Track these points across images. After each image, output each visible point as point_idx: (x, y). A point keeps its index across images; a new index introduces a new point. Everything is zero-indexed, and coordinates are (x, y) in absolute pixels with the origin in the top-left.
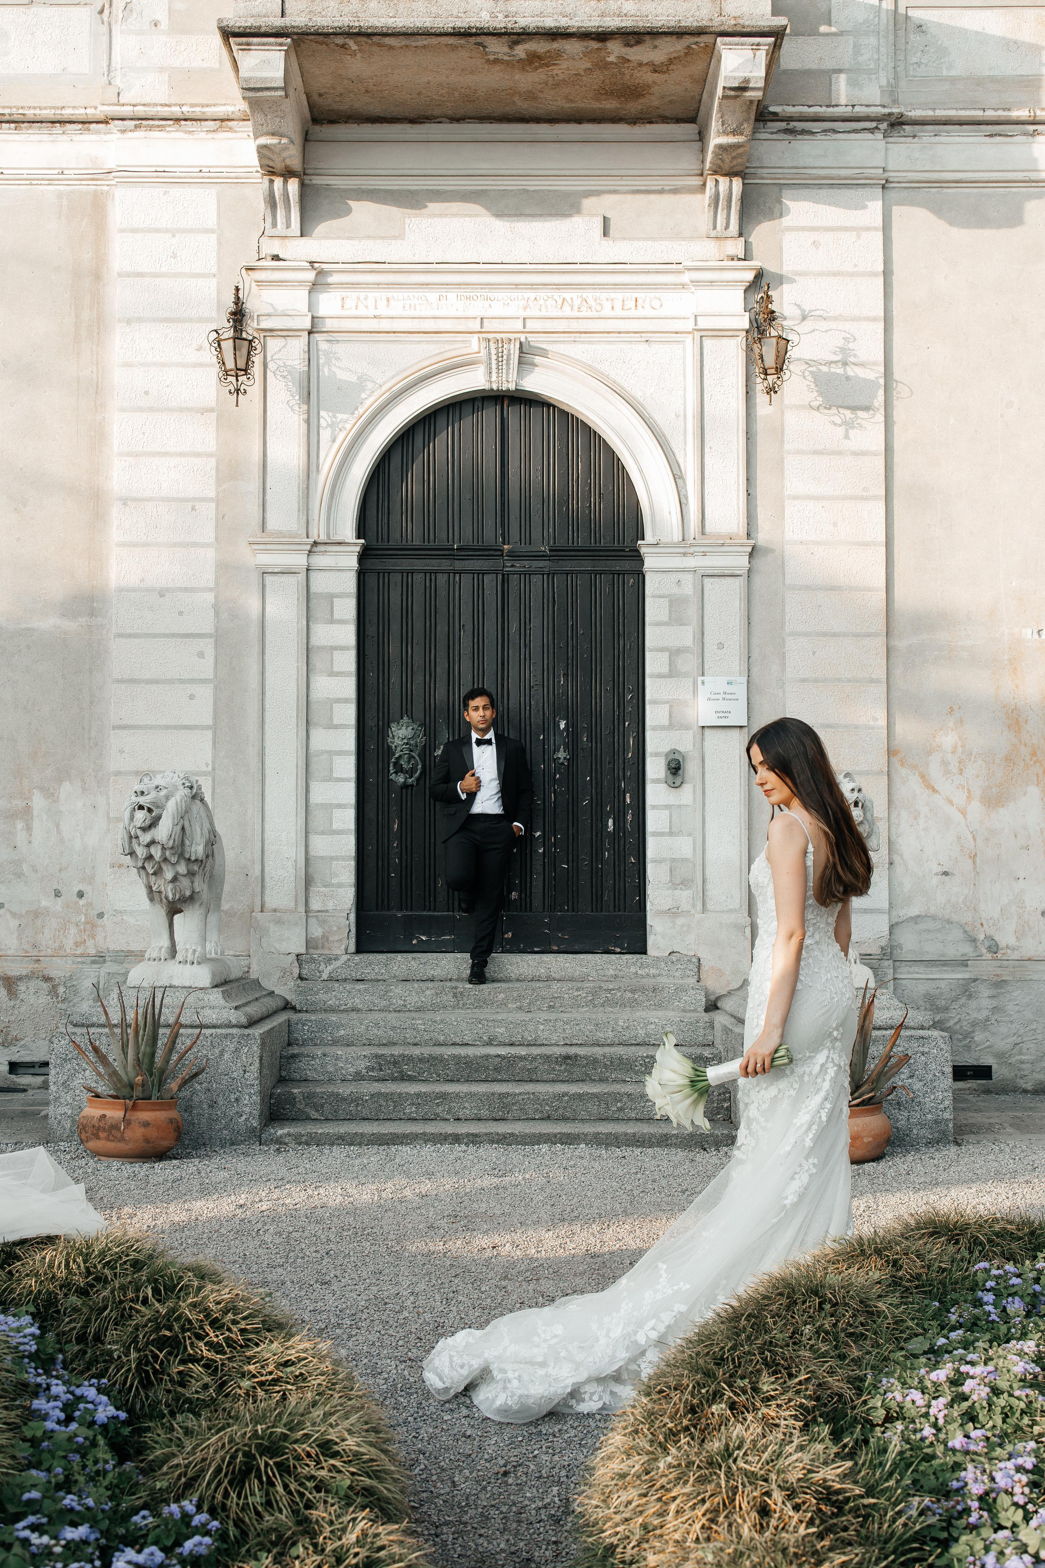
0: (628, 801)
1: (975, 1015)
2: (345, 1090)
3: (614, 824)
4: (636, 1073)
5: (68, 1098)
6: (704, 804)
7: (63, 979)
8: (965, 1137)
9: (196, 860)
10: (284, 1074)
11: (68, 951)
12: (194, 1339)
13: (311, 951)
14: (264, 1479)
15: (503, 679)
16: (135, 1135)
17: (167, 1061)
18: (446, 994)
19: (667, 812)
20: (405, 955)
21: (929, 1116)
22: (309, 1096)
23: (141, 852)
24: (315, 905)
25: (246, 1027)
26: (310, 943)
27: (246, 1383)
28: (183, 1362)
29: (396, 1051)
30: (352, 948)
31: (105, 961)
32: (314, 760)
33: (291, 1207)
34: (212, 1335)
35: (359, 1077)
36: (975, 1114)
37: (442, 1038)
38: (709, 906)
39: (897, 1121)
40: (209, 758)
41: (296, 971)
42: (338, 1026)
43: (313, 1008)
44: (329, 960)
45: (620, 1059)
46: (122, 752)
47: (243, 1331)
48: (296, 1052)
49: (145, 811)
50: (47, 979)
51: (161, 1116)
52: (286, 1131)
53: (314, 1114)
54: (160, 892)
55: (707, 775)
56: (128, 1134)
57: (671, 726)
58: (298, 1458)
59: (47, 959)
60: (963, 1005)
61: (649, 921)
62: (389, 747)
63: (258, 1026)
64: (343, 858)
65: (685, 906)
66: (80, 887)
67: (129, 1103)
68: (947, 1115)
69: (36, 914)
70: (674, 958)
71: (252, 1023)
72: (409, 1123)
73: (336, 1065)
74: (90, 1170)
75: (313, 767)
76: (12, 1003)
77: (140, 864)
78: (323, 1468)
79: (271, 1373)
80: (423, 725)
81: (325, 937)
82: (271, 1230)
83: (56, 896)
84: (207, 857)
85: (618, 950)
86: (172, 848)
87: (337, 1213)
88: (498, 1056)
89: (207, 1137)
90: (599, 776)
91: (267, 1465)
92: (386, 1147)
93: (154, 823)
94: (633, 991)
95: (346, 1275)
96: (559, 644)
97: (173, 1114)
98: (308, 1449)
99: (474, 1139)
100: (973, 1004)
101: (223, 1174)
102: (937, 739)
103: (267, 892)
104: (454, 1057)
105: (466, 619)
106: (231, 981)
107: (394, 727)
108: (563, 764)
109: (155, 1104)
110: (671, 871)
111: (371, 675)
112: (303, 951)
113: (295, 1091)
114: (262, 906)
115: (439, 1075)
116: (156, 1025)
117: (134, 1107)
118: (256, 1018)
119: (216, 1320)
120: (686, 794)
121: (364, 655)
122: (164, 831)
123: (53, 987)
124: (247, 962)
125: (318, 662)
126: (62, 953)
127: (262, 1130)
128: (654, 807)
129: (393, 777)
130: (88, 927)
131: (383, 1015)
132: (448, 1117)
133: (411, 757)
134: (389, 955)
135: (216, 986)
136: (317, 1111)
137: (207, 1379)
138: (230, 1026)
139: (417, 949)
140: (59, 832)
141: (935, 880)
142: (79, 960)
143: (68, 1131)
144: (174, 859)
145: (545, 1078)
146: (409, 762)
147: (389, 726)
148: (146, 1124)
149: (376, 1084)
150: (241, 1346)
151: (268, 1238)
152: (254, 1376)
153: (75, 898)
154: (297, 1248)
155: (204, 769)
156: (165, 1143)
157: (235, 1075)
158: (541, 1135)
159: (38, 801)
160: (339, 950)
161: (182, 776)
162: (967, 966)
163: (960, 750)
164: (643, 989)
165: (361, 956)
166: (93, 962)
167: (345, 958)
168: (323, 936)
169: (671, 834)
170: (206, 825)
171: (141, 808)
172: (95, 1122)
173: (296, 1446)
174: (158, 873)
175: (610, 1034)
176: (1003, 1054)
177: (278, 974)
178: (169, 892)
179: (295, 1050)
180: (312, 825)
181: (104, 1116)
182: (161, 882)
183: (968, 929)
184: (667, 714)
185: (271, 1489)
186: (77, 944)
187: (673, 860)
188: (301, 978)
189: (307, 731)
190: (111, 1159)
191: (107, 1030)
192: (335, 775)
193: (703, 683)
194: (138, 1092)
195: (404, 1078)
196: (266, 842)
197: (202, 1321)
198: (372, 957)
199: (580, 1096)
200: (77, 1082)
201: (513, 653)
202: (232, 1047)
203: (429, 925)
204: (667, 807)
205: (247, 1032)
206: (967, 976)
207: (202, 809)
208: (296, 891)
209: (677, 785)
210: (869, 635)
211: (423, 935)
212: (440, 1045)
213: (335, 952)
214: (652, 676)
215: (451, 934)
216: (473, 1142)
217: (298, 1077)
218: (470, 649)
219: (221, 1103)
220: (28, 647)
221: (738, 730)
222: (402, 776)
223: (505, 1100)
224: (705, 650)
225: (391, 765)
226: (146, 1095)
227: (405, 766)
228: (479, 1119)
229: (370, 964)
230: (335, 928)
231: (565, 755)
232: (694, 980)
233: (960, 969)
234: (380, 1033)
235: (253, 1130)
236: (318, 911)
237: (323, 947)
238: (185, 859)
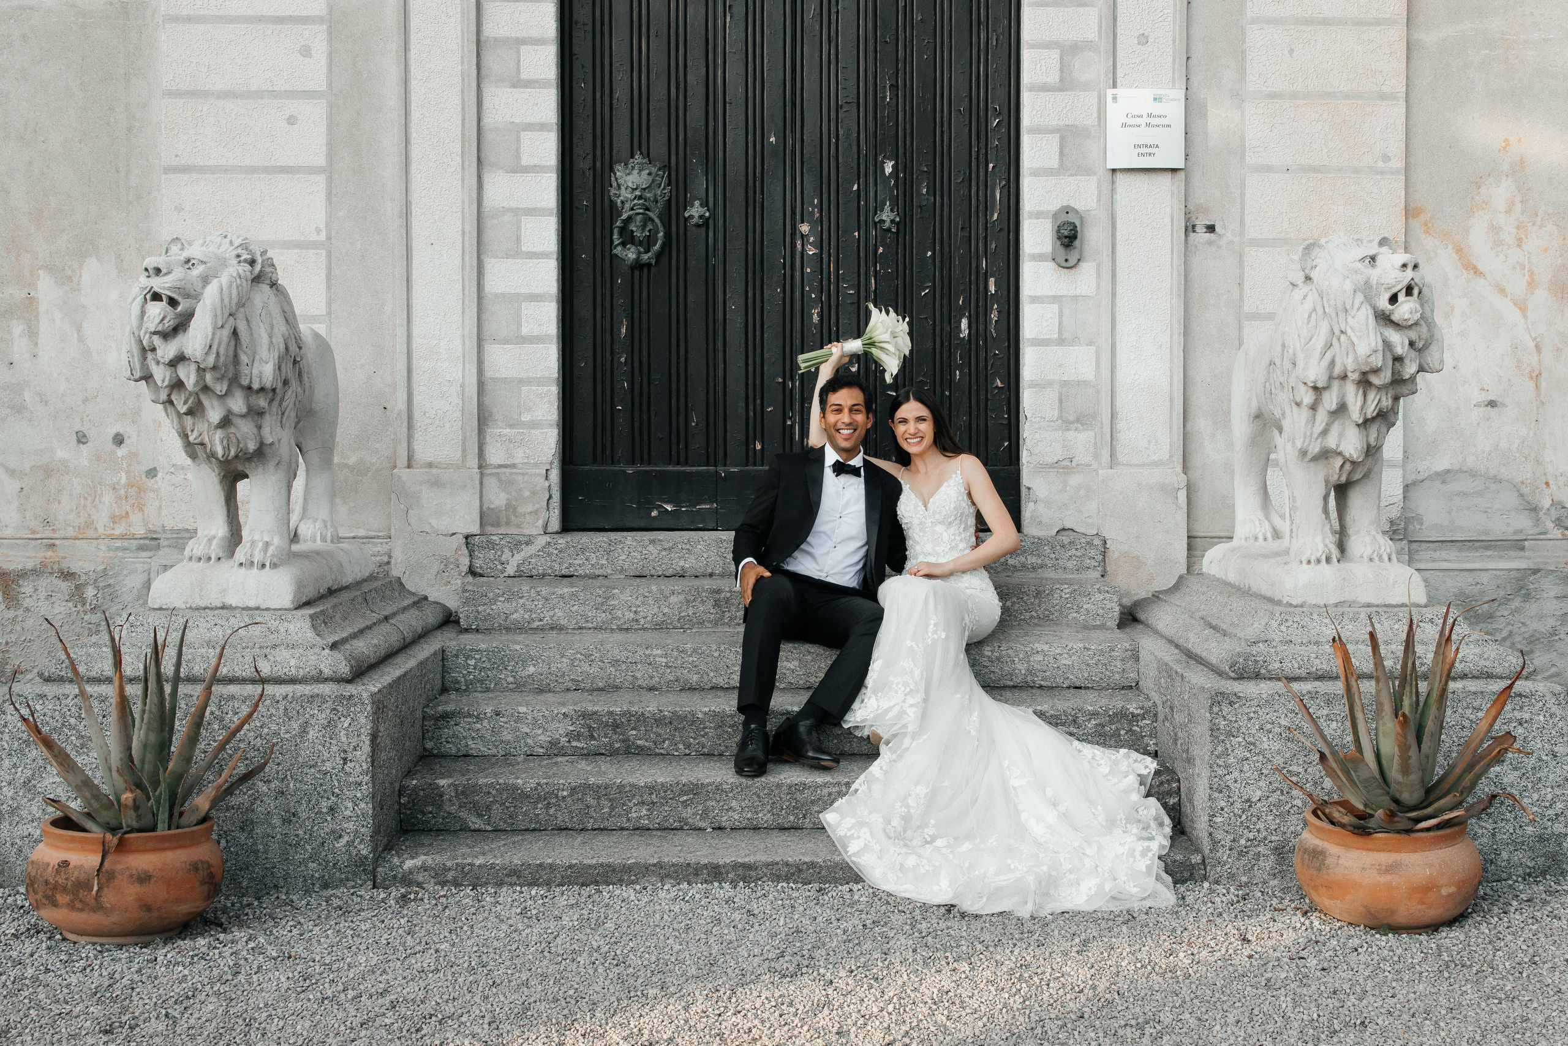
0: (992, 289)
2: (527, 780)
3: (970, 327)
6: (1114, 294)
7: (93, 576)
9: (262, 389)
10: (429, 745)
11: (101, 530)
13: (489, 529)
15: (794, 94)
16: (122, 898)
17: (188, 760)
18: (703, 602)
19: (1055, 307)
20: (638, 535)
21: (1530, 829)
22: (465, 793)
23: (161, 374)
24: (495, 455)
25: (349, 682)
26: (486, 517)
29: (618, 705)
30: (555, 524)
31: (159, 547)
32: (489, 223)
35: (554, 750)
37: (695, 678)
38: (1121, 457)
40: (320, 217)
41: (465, 562)
42: (524, 660)
43: (487, 624)
44: (516, 545)
46: (179, 209)
48: (450, 707)
49: (164, 304)
50: (67, 575)
51: (176, 859)
52: (418, 862)
53: (475, 822)
54: (202, 444)
55: (1119, 249)
56: (109, 898)
57: (1062, 170)
59: (67, 543)
60: (1517, 611)
61: (1022, 480)
62: (612, 203)
63: (375, 675)
64: (540, 382)
65: (1082, 456)
66: (116, 430)
67: (112, 839)
69: (48, 472)
70: (1065, 539)
71: (360, 672)
72: (636, 840)
73: (517, 730)
75: (489, 235)
77: (163, 396)
80: (667, 167)
81: (511, 508)
83: (79, 442)
84: (286, 383)
86: (214, 368)
90: (946, 250)
92: (592, 889)
93: (181, 325)
96: (883, 36)
97: (202, 852)
99: (746, 874)
100: (1531, 608)
102: (1483, 191)
103: (418, 435)
104: (715, 714)
106: (341, 590)
107: (620, 171)
108: (889, 230)
109: (163, 838)
110: (1061, 401)
111: (582, 88)
112: (475, 529)
113: (442, 782)
114: (410, 458)
115: (689, 746)
117: (122, 847)
118: (373, 661)
120: (1085, 279)
121: (571, 55)
122: (199, 339)
123: (77, 587)
124: (386, 548)
125: (495, 63)
126: (91, 533)
127: (378, 860)
128: (1034, 299)
129: (618, 250)
130: (132, 492)
131: (601, 636)
132: (702, 824)
133: (647, 220)
134: (612, 535)
135: (299, 607)
136: (480, 816)
138: (320, 679)
139: (656, 525)
140: (81, 339)
141: (1476, 414)
146: (644, 227)
147: (612, 170)
148: (144, 878)
149: (583, 765)
153: (110, 446)
155: (314, 237)
156: (185, 907)
157: (328, 766)
159: (46, 290)
160: (533, 528)
161: (237, 242)
162: (1521, 549)
165: (568, 537)
166: (141, 548)
167: (543, 540)
168: (508, 506)
169: (1061, 341)
170: (281, 328)
171: (156, 297)
172: (50, 873)
174: (196, 411)
177: (437, 566)
178: (217, 442)
179: (450, 704)
180: (489, 328)
181: (65, 864)
182: (201, 426)
183: (1525, 491)
184: (1056, 148)
186: (114, 520)
187: (1065, 384)
188: (472, 572)
189: (479, 177)
192: (524, 249)
193: (1115, 99)
195: (631, 752)
196: (415, 356)
198: (585, 538)
201: (809, 51)
202: (322, 718)
203: (677, 487)
204: (1055, 299)
205: (350, 689)
206: (1522, 564)
207: (273, 299)
208: (464, 434)
209: (1071, 263)
210: (1378, 23)
211: (667, 502)
212: (692, 689)
213: (527, 532)
214: (1032, 89)
215: (711, 502)
216: (744, 879)
217: (454, 751)
218: (740, 45)
219: (304, 815)
220: (25, 37)
221: (1169, 175)
222: (633, 249)
223: (798, 796)
224: (1119, 46)
225: (616, 231)
226: (148, 820)
227: (637, 234)
228: (756, 829)
229: (583, 551)
230: (527, 493)
231: (892, 216)
232: (1096, 574)
233: (1512, 553)
234: (594, 670)
235: (361, 861)
236: (500, 466)
237: (508, 524)
238: (241, 387)
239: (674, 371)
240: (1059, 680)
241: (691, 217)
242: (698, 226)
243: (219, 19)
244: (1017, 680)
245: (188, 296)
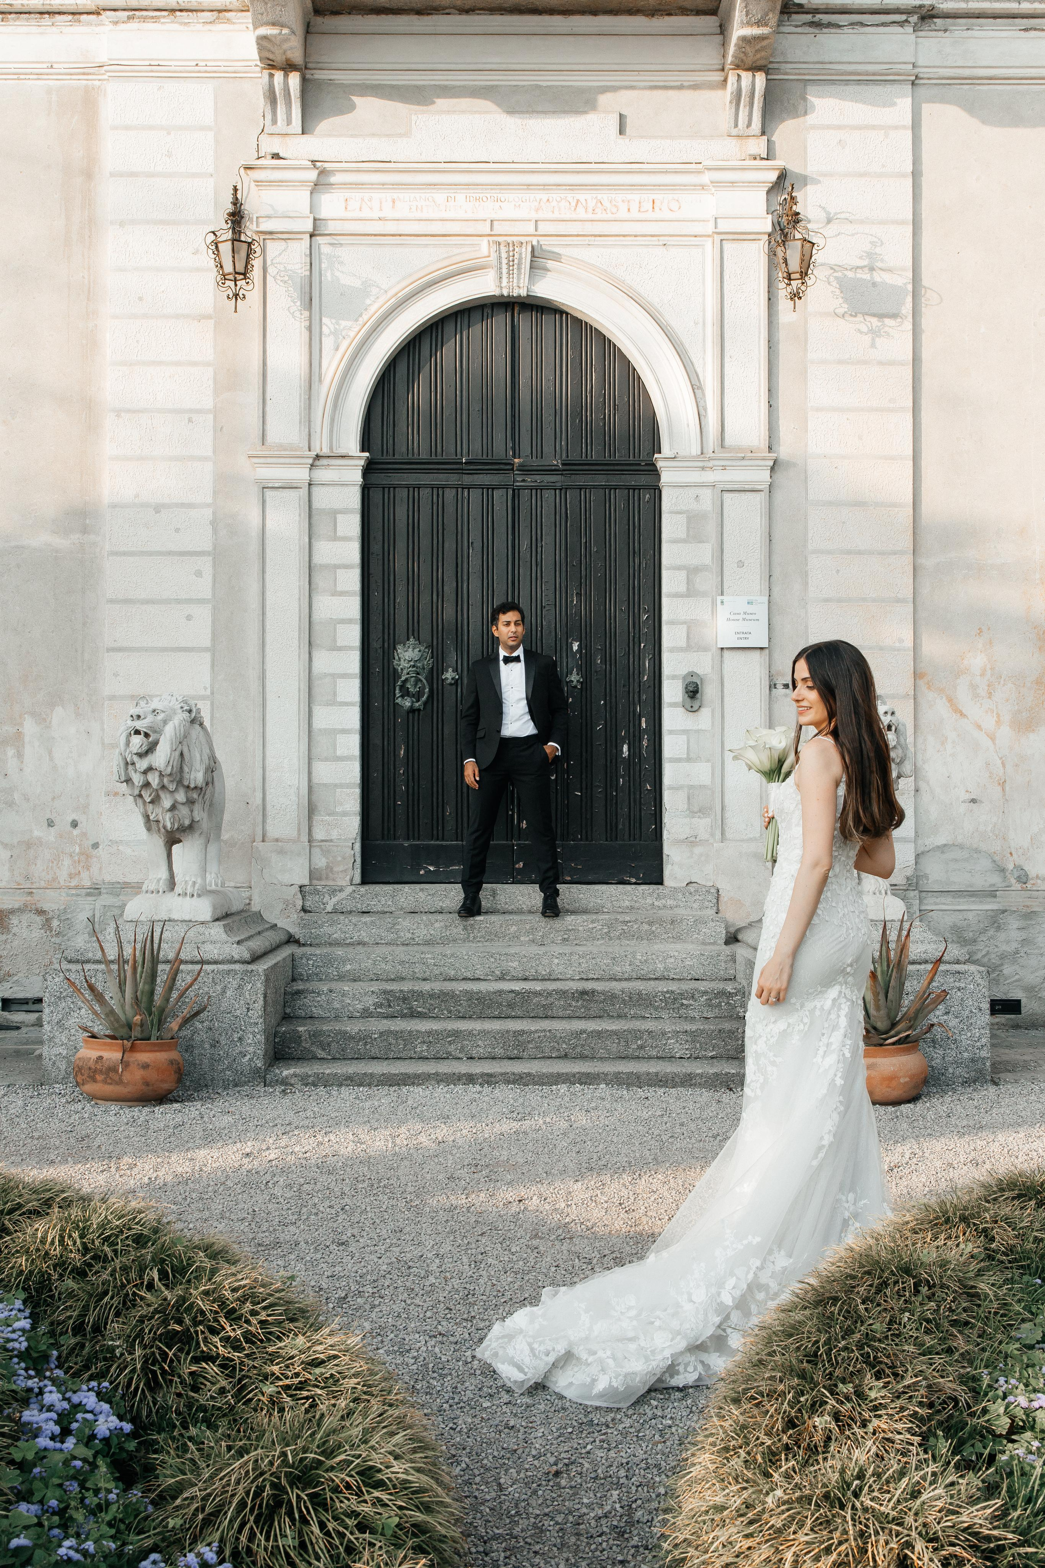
0: (644, 725)
1: (1004, 947)
2: (353, 1028)
3: (629, 750)
4: (656, 1009)
5: (63, 1038)
6: (723, 729)
7: (57, 912)
8: (1002, 1075)
9: (196, 788)
10: (288, 1010)
11: (62, 883)
12: (207, 1334)
13: (315, 882)
14: (297, 1516)
16: (134, 1077)
17: (167, 999)
18: (456, 927)
19: (685, 737)
20: (412, 886)
21: (966, 1055)
22: (315, 1035)
23: (137, 779)
24: (319, 834)
25: (249, 963)
26: (313, 874)
27: (269, 1389)
28: (196, 1360)
29: (406, 986)
30: (358, 879)
31: (100, 893)
32: (316, 683)
33: (301, 1155)
34: (228, 1328)
35: (366, 1014)
36: (1007, 1051)
37: (453, 973)
38: (728, 835)
39: (932, 1059)
40: (207, 680)
41: (300, 903)
42: (344, 961)
43: (317, 941)
44: (333, 892)
45: (640, 994)
46: (116, 675)
47: (261, 1322)
48: (301, 987)
49: (141, 736)
50: (41, 912)
51: (161, 1057)
52: (291, 1071)
53: (321, 1054)
54: (158, 821)
55: (726, 699)
56: (126, 1077)
57: (688, 648)
58: (336, 1490)
59: (40, 891)
60: (991, 938)
61: (666, 850)
62: (395, 670)
63: (262, 961)
64: (348, 786)
65: (703, 835)
66: (74, 816)
67: (128, 1044)
68: (984, 1054)
69: (28, 845)
70: (691, 888)
71: (255, 958)
72: (420, 1062)
73: (343, 1001)
74: (86, 1115)
75: (316, 691)
76: (4, 937)
77: (137, 792)
78: (365, 1501)
79: (297, 1375)
80: (430, 646)
81: (329, 868)
82: (281, 1183)
83: (49, 825)
84: (207, 784)
85: (634, 880)
86: (170, 775)
87: (350, 1162)
88: (512, 991)
89: (208, 1077)
90: (614, 700)
91: (298, 1496)
92: (396, 1088)
93: (151, 749)
94: (650, 923)
95: (365, 1234)
96: (572, 561)
97: (174, 1055)
98: (348, 1479)
99: (489, 1079)
100: (1002, 936)
101: (228, 1119)
102: (966, 661)
103: (269, 821)
104: (467, 992)
105: (475, 535)
106: (232, 914)
107: (400, 649)
108: (575, 687)
109: (154, 1044)
110: (689, 798)
111: (376, 596)
112: (306, 882)
113: (301, 1029)
114: (264, 836)
115: (450, 1012)
116: (155, 961)
117: (133, 1049)
118: (259, 953)
119: (233, 1310)
120: (704, 719)
121: (369, 574)
122: (161, 757)
123: (47, 920)
124: (247, 894)
125: (320, 581)
126: (56, 885)
127: (267, 1070)
128: (671, 732)
129: (399, 701)
130: (83, 858)
131: (390, 948)
132: (461, 1056)
133: (418, 680)
134: (396, 886)
135: (217, 920)
136: (324, 1050)
137: (223, 1383)
138: (232, 961)
139: (424, 880)
140: (51, 759)
141: (963, 808)
142: (74, 892)
143: (63, 1072)
144: (172, 787)
145: (561, 1014)
146: (416, 685)
147: (395, 648)
148: (145, 1066)
149: (385, 1021)
150: (261, 1341)
151: (278, 1191)
152: (278, 1378)
153: (69, 828)
154: (310, 1202)
155: (202, 693)
156: (166, 1086)
157: (238, 1013)
158: (559, 1075)
159: (29, 727)
160: (343, 881)
161: (180, 699)
162: (995, 896)
163: (989, 672)
164: (661, 922)
165: (367, 887)
166: (88, 895)
167: (350, 889)
168: (327, 867)
169: (689, 759)
170: (206, 751)
171: (137, 732)
172: (91, 1064)
173: (331, 1474)
174: (156, 801)
175: (628, 968)
176: (1033, 988)
177: (281, 906)
178: (167, 821)
179: (300, 986)
180: (315, 751)
181: (101, 1058)
182: (158, 810)
183: (997, 858)
184: (685, 635)
185: (305, 1529)
186: (71, 876)
187: (691, 787)
188: (304, 910)
189: (310, 653)
190: (109, 1103)
191: (103, 966)
192: (338, 700)
193: (722, 602)
194: (136, 1032)
195: (413, 1015)
196: (267, 769)
197: (216, 1312)
198: (377, 888)
199: (599, 1034)
200: (72, 1021)
201: (524, 571)
202: (235, 984)
203: (437, 855)
204: (685, 732)
205: (250, 967)
206: (995, 907)
207: (202, 733)
208: (299, 820)
209: (695, 708)
210: (895, 553)
211: (431, 865)
212: (451, 980)
213: (340, 884)
214: (669, 596)
215: (459, 865)
216: (488, 1083)
217: (303, 1014)
218: (479, 567)
219: (223, 1043)
220: (18, 566)
221: (758, 652)
222: (409, 699)
223: (520, 1038)
224: (725, 568)
225: (397, 688)
226: (145, 1035)
227: (411, 690)
228: (494, 1058)
229: (376, 895)
230: (339, 859)
231: (578, 678)
232: (713, 912)
233: (989, 900)
234: (388, 967)
235: (257, 1071)
236: (322, 841)
237: (327, 878)
238: (184, 786)
239: (435, 779)
240: (685, 975)
241: (447, 679)
242: (451, 684)
243: (143, 553)
244: (657, 975)
245: (155, 732)
